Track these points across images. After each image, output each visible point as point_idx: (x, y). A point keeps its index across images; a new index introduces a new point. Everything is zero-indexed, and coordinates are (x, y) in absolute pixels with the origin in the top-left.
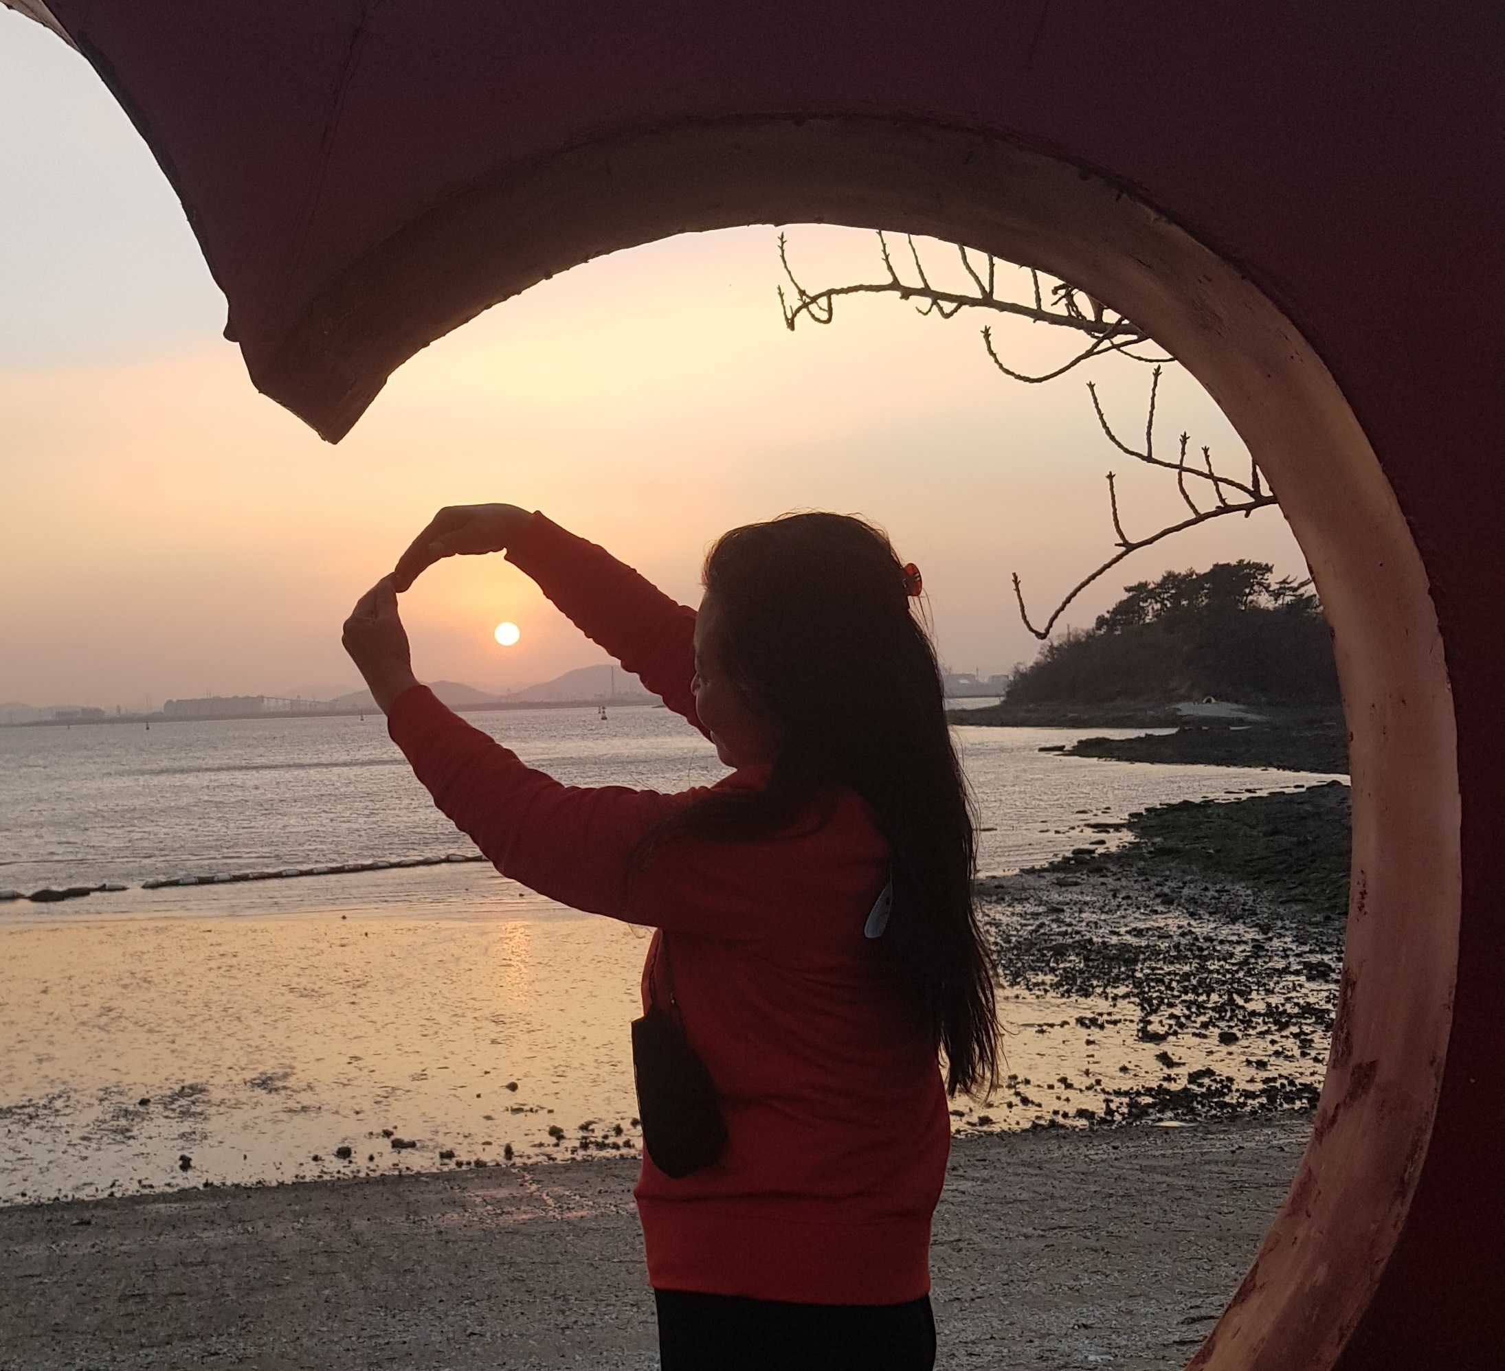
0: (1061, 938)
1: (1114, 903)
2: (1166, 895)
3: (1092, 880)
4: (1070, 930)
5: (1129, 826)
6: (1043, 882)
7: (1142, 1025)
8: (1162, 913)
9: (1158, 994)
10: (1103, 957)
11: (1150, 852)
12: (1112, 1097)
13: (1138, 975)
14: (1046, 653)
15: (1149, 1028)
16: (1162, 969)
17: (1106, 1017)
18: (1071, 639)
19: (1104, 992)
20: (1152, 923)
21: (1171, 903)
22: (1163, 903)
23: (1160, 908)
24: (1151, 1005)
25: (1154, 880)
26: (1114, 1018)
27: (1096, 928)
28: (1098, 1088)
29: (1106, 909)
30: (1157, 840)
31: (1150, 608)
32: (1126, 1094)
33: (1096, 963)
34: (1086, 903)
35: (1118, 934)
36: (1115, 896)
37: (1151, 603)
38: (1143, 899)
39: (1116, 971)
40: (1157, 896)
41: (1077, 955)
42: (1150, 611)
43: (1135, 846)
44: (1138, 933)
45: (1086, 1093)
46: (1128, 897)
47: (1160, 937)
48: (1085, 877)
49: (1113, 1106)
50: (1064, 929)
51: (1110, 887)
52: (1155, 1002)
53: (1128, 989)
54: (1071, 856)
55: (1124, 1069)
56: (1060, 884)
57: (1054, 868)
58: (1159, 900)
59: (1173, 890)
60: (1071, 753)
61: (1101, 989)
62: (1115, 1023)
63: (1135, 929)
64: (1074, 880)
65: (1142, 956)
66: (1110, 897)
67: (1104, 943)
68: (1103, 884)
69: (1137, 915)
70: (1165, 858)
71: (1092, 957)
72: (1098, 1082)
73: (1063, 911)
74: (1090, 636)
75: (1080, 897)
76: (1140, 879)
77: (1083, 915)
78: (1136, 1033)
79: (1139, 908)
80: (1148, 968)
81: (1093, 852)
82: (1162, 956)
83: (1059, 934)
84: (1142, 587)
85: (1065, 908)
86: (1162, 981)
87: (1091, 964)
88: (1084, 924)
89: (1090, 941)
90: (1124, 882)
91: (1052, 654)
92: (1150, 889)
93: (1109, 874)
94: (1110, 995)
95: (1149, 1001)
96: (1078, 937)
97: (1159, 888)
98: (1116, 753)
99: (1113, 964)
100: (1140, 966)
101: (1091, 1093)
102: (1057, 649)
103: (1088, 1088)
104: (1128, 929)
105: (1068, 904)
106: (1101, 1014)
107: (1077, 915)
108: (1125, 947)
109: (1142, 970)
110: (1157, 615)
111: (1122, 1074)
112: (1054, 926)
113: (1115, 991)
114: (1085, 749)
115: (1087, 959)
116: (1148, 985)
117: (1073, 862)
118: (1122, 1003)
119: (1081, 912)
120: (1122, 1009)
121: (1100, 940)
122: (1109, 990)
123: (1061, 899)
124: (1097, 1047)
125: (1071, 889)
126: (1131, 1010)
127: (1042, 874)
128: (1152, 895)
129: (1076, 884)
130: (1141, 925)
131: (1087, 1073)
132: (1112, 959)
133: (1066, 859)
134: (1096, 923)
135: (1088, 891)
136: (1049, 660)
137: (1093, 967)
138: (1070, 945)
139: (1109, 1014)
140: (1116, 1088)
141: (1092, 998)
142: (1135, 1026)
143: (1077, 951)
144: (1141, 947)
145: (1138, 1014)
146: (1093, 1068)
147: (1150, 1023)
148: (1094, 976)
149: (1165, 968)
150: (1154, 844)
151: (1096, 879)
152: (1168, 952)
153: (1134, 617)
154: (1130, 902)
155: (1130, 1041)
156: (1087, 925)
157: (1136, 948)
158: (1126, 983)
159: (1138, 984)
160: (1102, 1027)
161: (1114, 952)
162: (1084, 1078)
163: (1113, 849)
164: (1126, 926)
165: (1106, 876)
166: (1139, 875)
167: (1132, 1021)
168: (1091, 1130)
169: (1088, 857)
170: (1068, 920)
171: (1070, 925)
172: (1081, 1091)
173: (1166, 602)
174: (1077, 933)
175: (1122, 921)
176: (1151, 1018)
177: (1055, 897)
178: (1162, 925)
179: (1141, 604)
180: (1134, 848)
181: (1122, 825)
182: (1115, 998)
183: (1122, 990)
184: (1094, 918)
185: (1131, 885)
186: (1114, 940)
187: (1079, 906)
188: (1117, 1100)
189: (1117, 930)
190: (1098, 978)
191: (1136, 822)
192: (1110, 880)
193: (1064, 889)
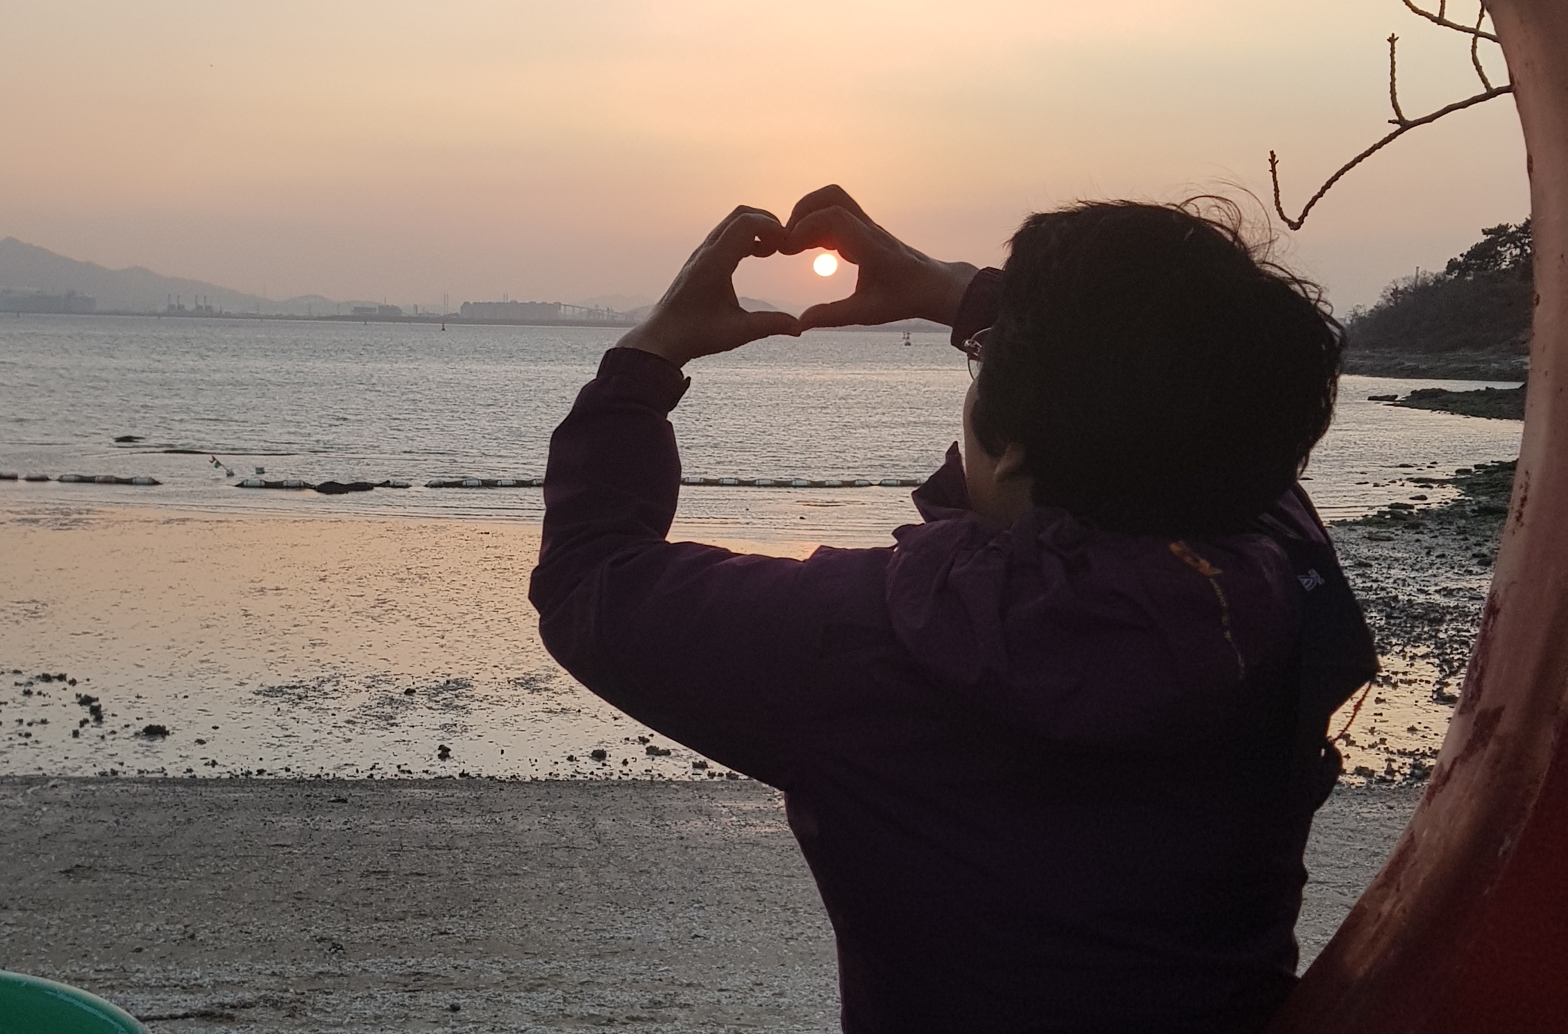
0: (1364, 593)
1: (1427, 561)
2: (1484, 556)
3: (1406, 536)
4: (1375, 585)
5: (1455, 482)
6: (1353, 535)
7: (1438, 686)
8: (1477, 574)
9: (1461, 656)
10: (1407, 615)
11: (1473, 511)
12: (1395, 757)
13: (1442, 635)
14: (1390, 297)
15: (1446, 690)
16: (1468, 631)
17: (1400, 676)
18: (1419, 283)
19: (1402, 651)
20: (1465, 584)
21: (1488, 564)
22: (1479, 563)
23: (1475, 569)
24: (1451, 667)
25: (1473, 540)
26: (1409, 677)
27: (1404, 585)
28: (1382, 747)
29: (1417, 567)
30: (1483, 498)
31: (1509, 252)
32: (1411, 754)
33: (1398, 621)
34: (1396, 560)
35: (1427, 593)
36: (1428, 554)
37: (1509, 248)
38: (1460, 558)
39: (1418, 630)
40: (1475, 556)
41: (1380, 611)
42: (1508, 256)
43: (1459, 503)
44: (1448, 593)
45: (1368, 751)
46: (1443, 556)
47: (1471, 599)
48: (1400, 532)
49: (1395, 766)
50: (1369, 584)
51: (1426, 545)
52: (1456, 664)
53: (1429, 650)
54: (1388, 510)
55: (1412, 730)
56: (1371, 538)
57: (1367, 521)
58: (1475, 561)
59: (1492, 552)
60: (1404, 404)
61: (1400, 648)
62: (1410, 682)
63: (1445, 589)
64: (1388, 534)
65: (1448, 617)
66: (1423, 554)
67: (1409, 601)
68: (1418, 541)
69: (1449, 575)
70: (1489, 518)
71: (1395, 615)
72: (1383, 741)
73: (1371, 566)
74: (1438, 280)
75: (1391, 554)
76: (1458, 537)
77: (1392, 572)
78: (1431, 694)
79: (1453, 568)
80: (1453, 629)
81: (1412, 507)
82: (1470, 618)
83: (1363, 589)
84: (1502, 230)
85: (1373, 563)
86: (1466, 643)
87: (1392, 621)
88: (1391, 581)
89: (1395, 598)
90: (1441, 540)
91: (1396, 298)
92: (1468, 548)
93: (1425, 531)
94: (1409, 655)
95: (1449, 662)
96: (1383, 594)
97: (1478, 548)
98: (1450, 407)
99: (1417, 623)
100: (1445, 626)
101: (1373, 751)
102: (1402, 292)
103: (1371, 747)
104: (1438, 588)
105: (1376, 559)
106: (1396, 673)
107: (1385, 571)
108: (1432, 607)
109: (1446, 630)
110: (1515, 261)
111: (1410, 735)
112: (1359, 581)
113: (1414, 651)
114: (1418, 400)
115: (1389, 617)
116: (1451, 647)
117: (1388, 517)
118: (1419, 663)
119: (1389, 568)
120: (1419, 669)
121: (1406, 598)
122: (1408, 649)
123: (1370, 554)
124: (1387, 706)
125: (1382, 544)
126: (1428, 671)
127: (1353, 527)
128: (1469, 554)
129: (1389, 539)
130: (1452, 585)
131: (1372, 731)
132: (1416, 618)
133: (1381, 514)
134: (1404, 580)
135: (1401, 546)
136: (1391, 304)
137: (1394, 625)
138: (1373, 602)
139: (1405, 673)
140: (1401, 748)
141: (1388, 656)
142: (1430, 687)
143: (1380, 608)
144: (1449, 607)
145: (1437, 674)
146: (1378, 726)
147: (1447, 685)
148: (1394, 635)
149: (1472, 630)
150: (1479, 502)
151: (1411, 535)
152: (1477, 614)
153: (1489, 262)
154: (1444, 560)
155: (1422, 702)
156: (1395, 582)
157: (1443, 608)
158: (1428, 643)
159: (1440, 645)
160: (1395, 686)
161: (1419, 610)
162: (1369, 736)
163: (1433, 506)
164: (1436, 585)
165: (1422, 533)
166: (1458, 534)
167: (1428, 682)
168: (1368, 788)
169: (1406, 513)
170: (1374, 576)
171: (1376, 581)
172: (1363, 748)
173: (1526, 247)
174: (1383, 589)
175: (1433, 579)
176: (1449, 681)
177: (1364, 551)
178: (1475, 586)
179: (1499, 248)
180: (1456, 506)
181: (1448, 481)
182: (1412, 658)
183: (1423, 650)
184: (1403, 575)
185: (1447, 543)
186: (1421, 598)
187: (1388, 562)
188: (1400, 760)
189: (1426, 589)
190: (1398, 636)
191: (1463, 479)
192: (1426, 539)
193: (1374, 544)
